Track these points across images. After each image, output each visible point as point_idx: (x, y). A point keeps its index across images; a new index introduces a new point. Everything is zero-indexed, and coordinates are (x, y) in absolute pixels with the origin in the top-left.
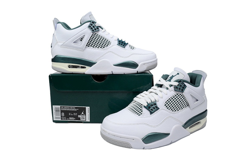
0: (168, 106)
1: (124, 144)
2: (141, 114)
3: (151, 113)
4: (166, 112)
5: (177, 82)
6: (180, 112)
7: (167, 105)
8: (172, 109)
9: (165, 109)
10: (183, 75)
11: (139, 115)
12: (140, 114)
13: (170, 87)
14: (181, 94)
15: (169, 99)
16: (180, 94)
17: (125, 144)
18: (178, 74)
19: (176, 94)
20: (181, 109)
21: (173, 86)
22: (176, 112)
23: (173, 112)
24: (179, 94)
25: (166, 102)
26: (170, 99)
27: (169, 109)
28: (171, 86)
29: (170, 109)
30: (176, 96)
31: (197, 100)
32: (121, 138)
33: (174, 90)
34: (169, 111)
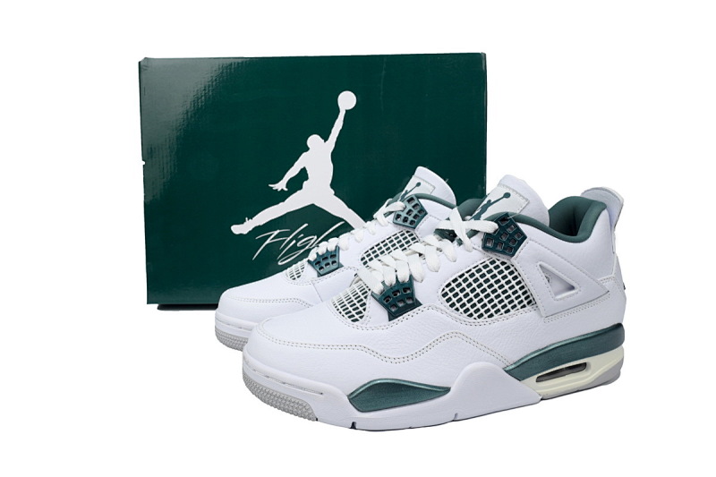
0: (454, 300)
1: (292, 404)
2: (361, 317)
3: (392, 316)
4: (444, 316)
5: (492, 221)
6: (497, 323)
7: (450, 295)
8: (467, 310)
9: (443, 308)
10: (524, 198)
11: (353, 321)
12: (357, 317)
13: (470, 237)
14: (505, 261)
15: (461, 276)
16: (503, 263)
17: (296, 406)
18: (507, 195)
19: (488, 263)
20: (503, 311)
21: (479, 234)
22: (481, 319)
23: (471, 319)
24: (498, 263)
25: (449, 285)
26: (463, 275)
27: (457, 309)
28: (473, 233)
29: (462, 310)
30: (486, 266)
31: (572, 288)
32: (286, 386)
33: (480, 249)
34: (456, 314)
